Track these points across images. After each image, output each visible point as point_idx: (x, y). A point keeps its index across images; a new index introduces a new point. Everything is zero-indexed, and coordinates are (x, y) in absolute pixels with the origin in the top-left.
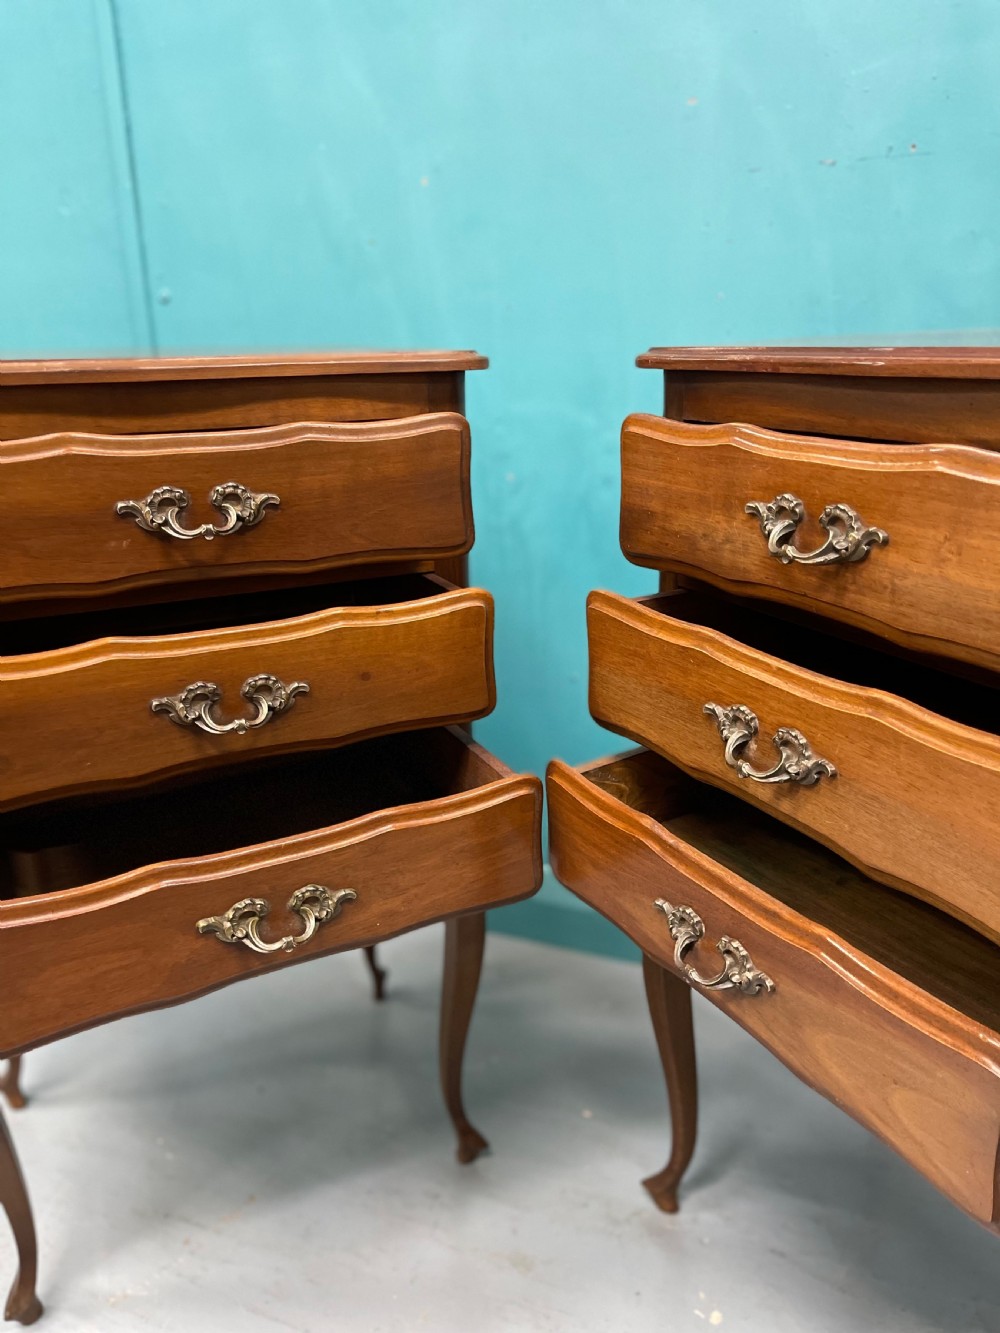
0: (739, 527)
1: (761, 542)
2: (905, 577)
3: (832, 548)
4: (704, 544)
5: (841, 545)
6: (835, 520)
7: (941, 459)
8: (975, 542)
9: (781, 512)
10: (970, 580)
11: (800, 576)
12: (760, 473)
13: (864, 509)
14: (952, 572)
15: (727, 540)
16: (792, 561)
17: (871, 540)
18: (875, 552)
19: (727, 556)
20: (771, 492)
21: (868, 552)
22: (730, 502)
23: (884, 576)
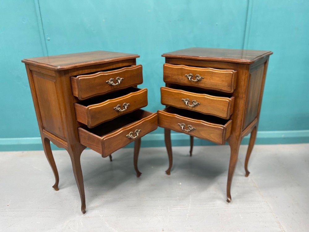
0: (184, 77)
1: (187, 79)
2: (206, 82)
3: (197, 79)
4: (178, 80)
5: (198, 79)
6: (197, 76)
7: (211, 70)
8: (213, 78)
9: (190, 76)
10: (213, 82)
11: (193, 83)
12: (186, 71)
13: (201, 75)
14: (211, 81)
15: (182, 79)
16: (193, 81)
17: (202, 78)
18: (202, 79)
19: (182, 81)
20: (188, 73)
21: (201, 80)
22: (182, 74)
23: (204, 82)
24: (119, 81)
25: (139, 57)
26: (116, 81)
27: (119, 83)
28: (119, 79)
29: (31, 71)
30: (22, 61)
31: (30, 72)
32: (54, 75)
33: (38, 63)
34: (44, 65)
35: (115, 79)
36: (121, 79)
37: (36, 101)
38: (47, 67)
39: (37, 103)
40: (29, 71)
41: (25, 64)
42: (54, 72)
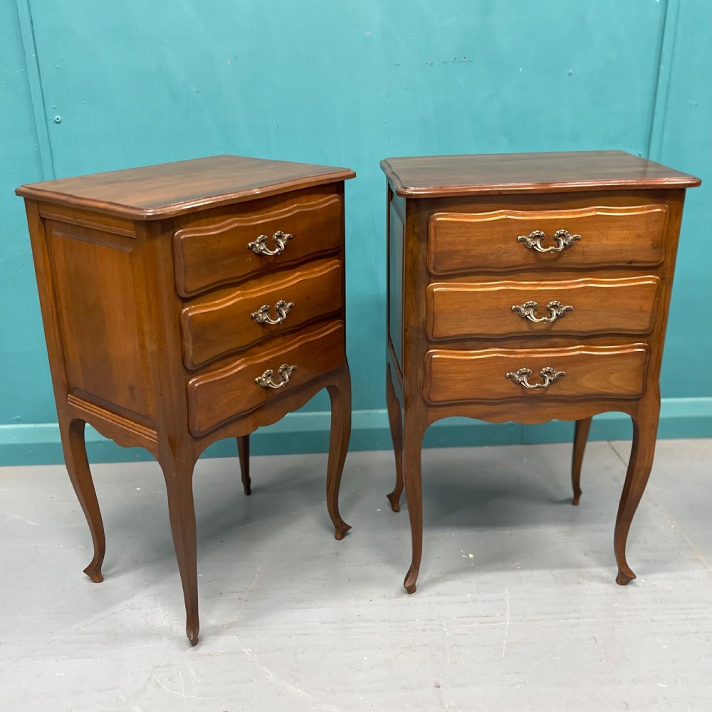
15: (506, 253)
24: (282, 244)
25: (354, 176)
26: (272, 244)
27: (280, 247)
28: (280, 237)
29: (43, 220)
30: (18, 193)
31: (42, 225)
32: (129, 232)
33: (76, 197)
34: (102, 205)
35: (270, 237)
36: (287, 236)
37: (54, 310)
38: (112, 211)
39: (55, 314)
40: (37, 220)
41: (25, 198)
42: (131, 225)
